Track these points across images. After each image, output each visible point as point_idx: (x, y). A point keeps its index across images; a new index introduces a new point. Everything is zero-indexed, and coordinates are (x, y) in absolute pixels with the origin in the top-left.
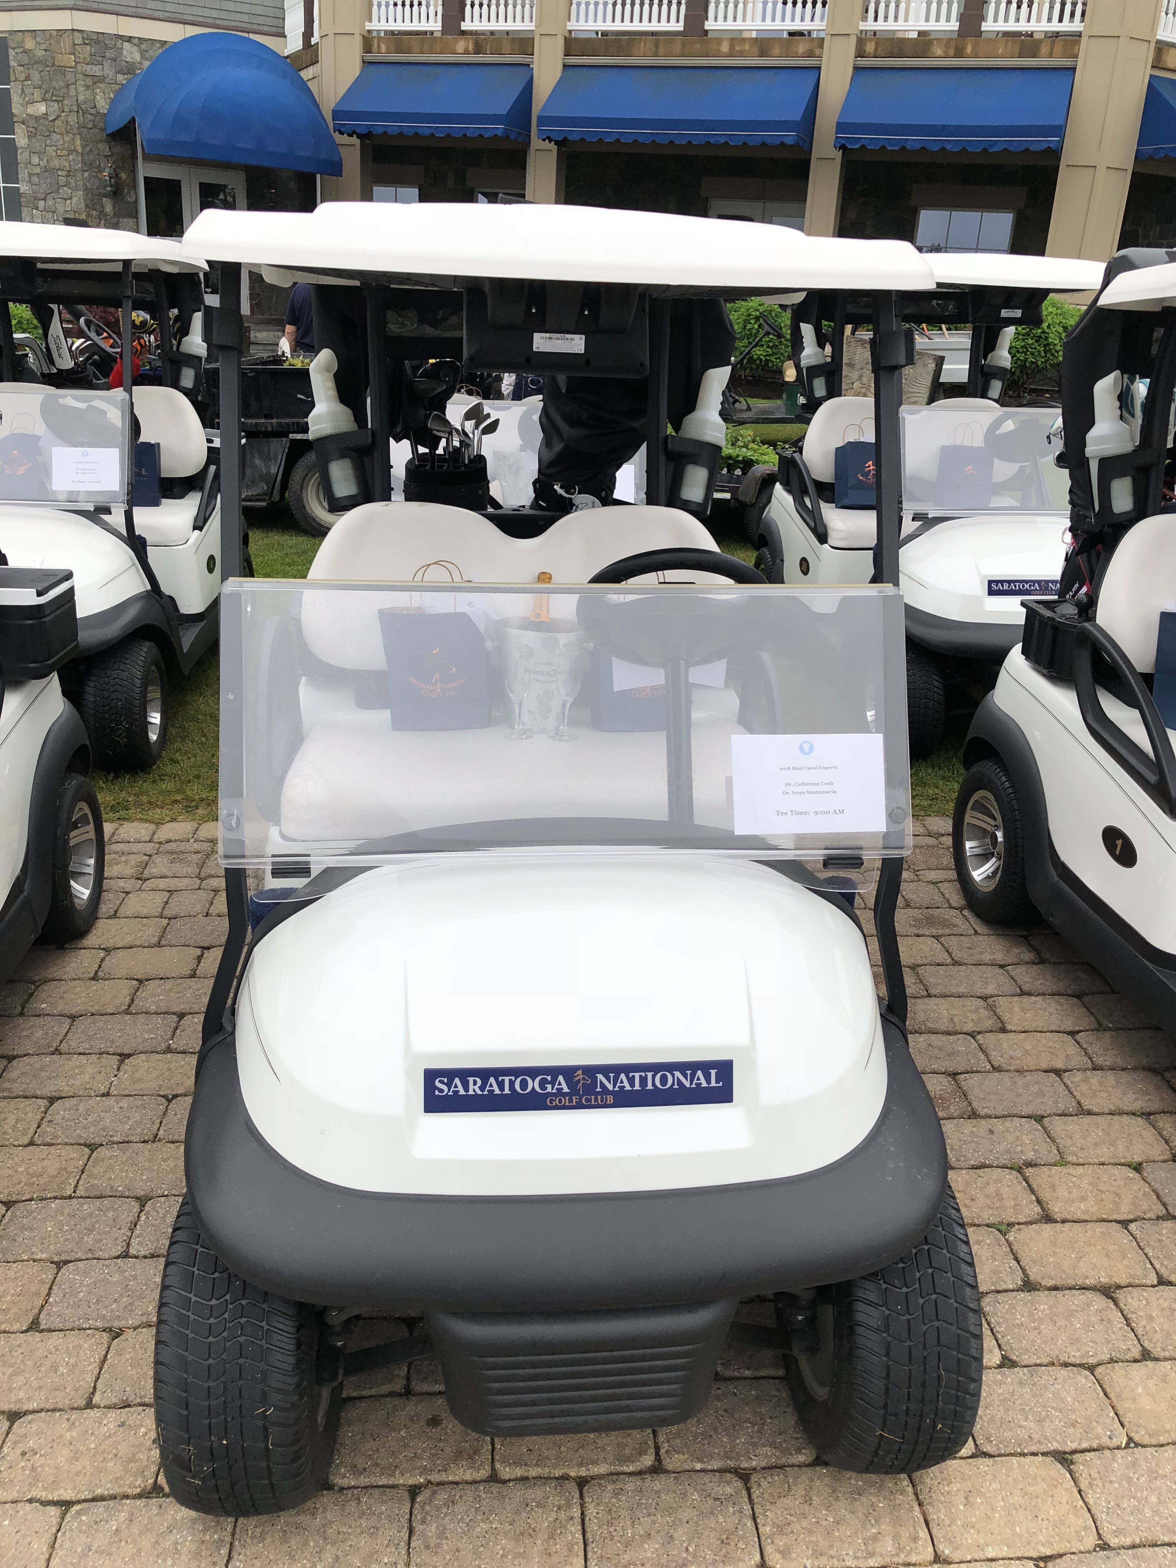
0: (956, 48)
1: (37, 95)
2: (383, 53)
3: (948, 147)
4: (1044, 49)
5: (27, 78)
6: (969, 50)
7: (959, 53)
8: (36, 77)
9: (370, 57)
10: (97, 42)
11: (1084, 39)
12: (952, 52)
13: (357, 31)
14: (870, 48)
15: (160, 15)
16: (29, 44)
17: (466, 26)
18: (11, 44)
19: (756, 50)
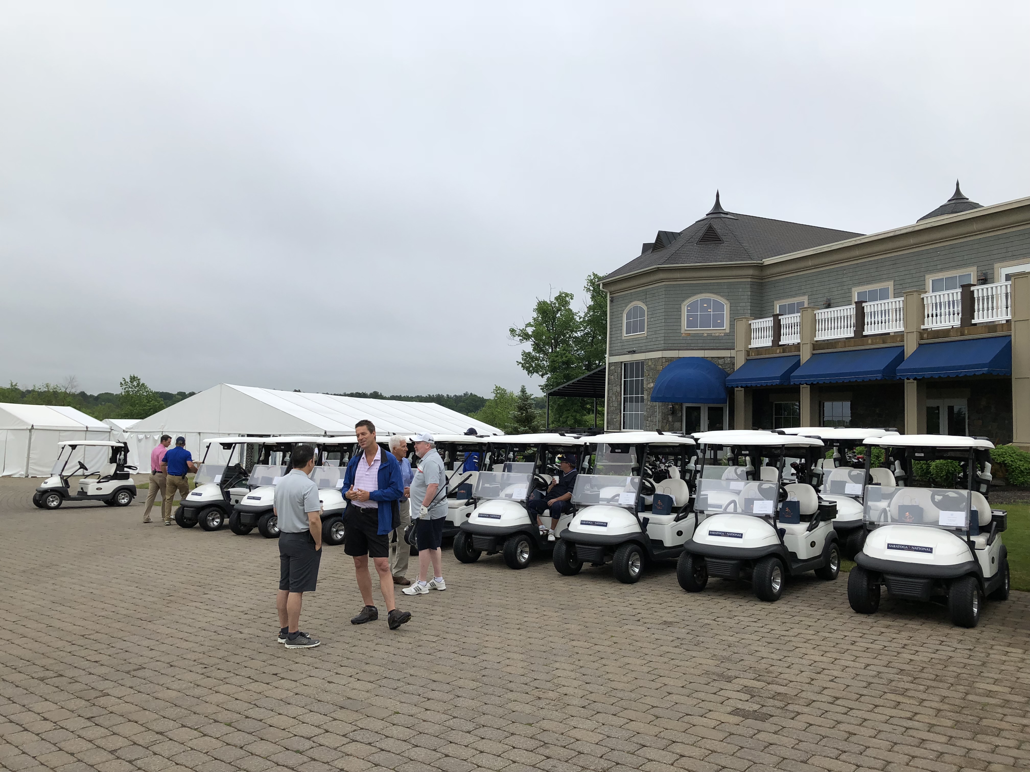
0: (961, 332)
1: (651, 381)
2: (752, 356)
3: (942, 376)
4: (999, 328)
5: (649, 375)
6: (966, 332)
7: (962, 334)
8: (651, 374)
9: (748, 358)
10: (671, 360)
11: (1013, 323)
12: (959, 334)
13: (743, 349)
14: (925, 336)
15: (696, 348)
16: (650, 364)
17: (780, 343)
18: (645, 363)
19: (881, 341)
